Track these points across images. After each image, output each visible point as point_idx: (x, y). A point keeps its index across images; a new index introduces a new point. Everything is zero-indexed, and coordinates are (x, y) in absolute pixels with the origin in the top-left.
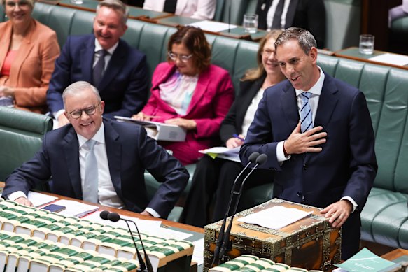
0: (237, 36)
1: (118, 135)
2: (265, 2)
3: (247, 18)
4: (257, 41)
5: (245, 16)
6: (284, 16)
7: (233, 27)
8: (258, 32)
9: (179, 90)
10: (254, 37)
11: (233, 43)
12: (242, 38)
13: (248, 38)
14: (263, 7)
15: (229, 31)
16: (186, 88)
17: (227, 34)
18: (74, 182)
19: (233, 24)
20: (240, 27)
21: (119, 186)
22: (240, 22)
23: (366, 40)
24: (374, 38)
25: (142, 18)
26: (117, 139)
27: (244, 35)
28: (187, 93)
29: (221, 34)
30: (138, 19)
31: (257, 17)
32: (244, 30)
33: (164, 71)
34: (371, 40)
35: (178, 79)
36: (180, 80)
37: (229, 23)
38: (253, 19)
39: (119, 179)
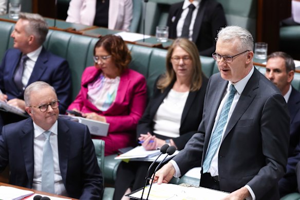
0: (151, 44)
1: (68, 128)
2: (175, 15)
3: (159, 30)
4: (166, 49)
5: (157, 28)
6: (191, 27)
7: (147, 37)
8: (168, 41)
9: (102, 91)
10: (164, 46)
11: (147, 51)
12: (155, 47)
13: (160, 47)
14: (173, 19)
15: (144, 40)
16: (107, 89)
17: (142, 43)
18: (28, 167)
19: (147, 35)
20: (153, 37)
21: (65, 171)
22: (153, 33)
23: (261, 47)
24: (267, 45)
25: (70, 30)
26: (67, 132)
27: (157, 44)
28: (108, 94)
29: (137, 43)
30: (66, 31)
31: (168, 28)
32: (157, 39)
33: (91, 73)
34: (265, 47)
35: (101, 81)
36: (103, 82)
37: (144, 34)
38: (164, 30)
39: (66, 165)
